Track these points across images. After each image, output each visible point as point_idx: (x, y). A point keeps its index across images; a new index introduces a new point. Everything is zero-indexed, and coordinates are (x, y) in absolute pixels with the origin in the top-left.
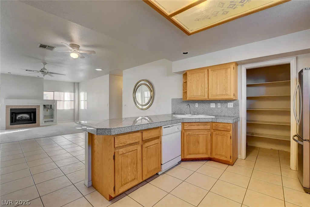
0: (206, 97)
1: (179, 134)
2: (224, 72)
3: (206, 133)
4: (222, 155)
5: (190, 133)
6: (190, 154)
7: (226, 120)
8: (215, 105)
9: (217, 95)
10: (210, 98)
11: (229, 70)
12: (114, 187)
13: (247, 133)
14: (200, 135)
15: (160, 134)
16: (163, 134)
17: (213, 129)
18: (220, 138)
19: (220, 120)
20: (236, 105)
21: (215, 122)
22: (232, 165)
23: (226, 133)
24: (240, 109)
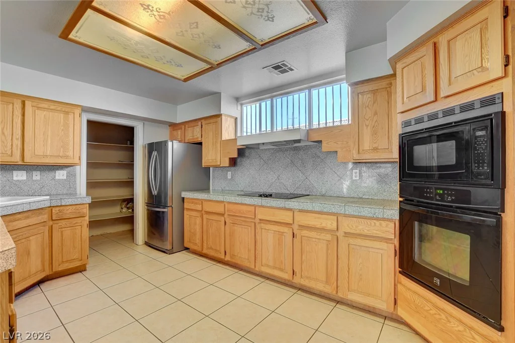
0: (16, 159)
2: (61, 117)
3: (41, 229)
8: (25, 175)
9: (46, 156)
10: (28, 159)
11: (72, 116)
14: (31, 238)
17: (53, 221)
18: (67, 232)
19: (67, 202)
20: (72, 176)
21: (57, 206)
22: (85, 270)
23: (79, 220)
24: (78, 182)
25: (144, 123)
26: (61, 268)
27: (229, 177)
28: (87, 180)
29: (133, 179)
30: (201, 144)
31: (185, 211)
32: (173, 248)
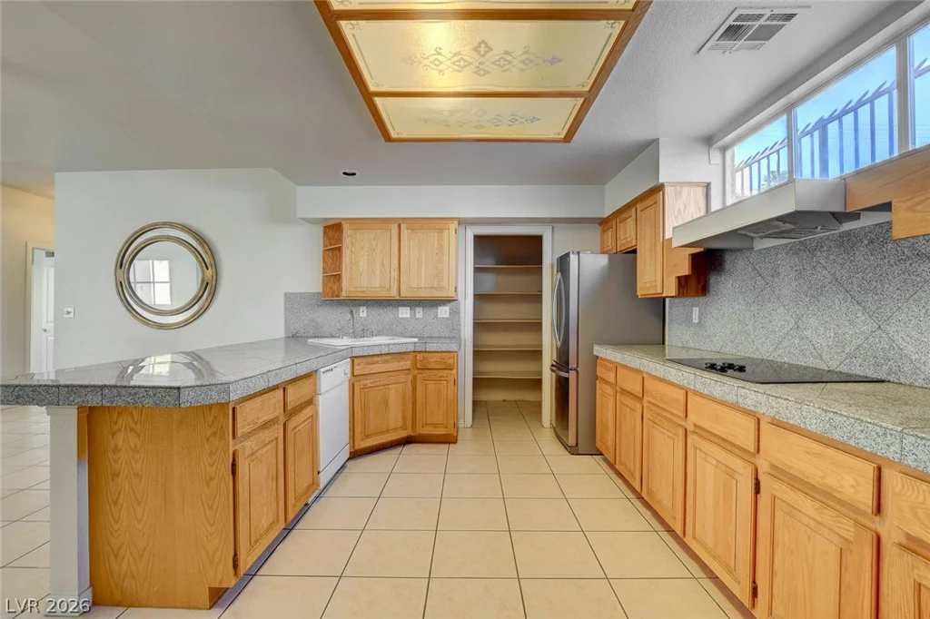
0: (393, 293)
1: (345, 388)
2: (436, 237)
3: (402, 378)
4: (436, 425)
5: (368, 382)
6: (368, 437)
7: (445, 345)
8: (409, 311)
9: (420, 289)
10: (404, 294)
11: (446, 234)
12: (235, 555)
13: (475, 373)
14: (390, 386)
15: (316, 390)
16: (323, 390)
17: (418, 369)
18: (432, 386)
19: (432, 347)
20: (455, 313)
21: (421, 352)
22: (455, 442)
23: (445, 373)
24: (462, 320)
25: (553, 228)
26: (426, 431)
27: (695, 319)
28: (474, 319)
29: (541, 319)
30: (634, 251)
31: (598, 382)
32: (577, 445)
